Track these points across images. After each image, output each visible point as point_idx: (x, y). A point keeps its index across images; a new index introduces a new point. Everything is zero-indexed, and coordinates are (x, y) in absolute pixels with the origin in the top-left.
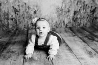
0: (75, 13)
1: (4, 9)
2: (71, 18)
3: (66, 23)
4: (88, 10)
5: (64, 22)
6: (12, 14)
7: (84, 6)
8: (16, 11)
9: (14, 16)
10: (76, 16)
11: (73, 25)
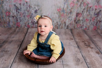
0: (78, 14)
1: (6, 6)
2: (73, 19)
3: (67, 24)
4: (92, 13)
5: (65, 23)
6: (13, 12)
7: (88, 8)
8: (17, 9)
9: (15, 14)
10: (78, 17)
11: (74, 27)
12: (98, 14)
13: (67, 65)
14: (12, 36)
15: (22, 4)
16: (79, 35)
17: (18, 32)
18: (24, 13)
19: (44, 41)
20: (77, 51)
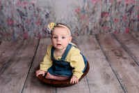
0: (103, 14)
1: (7, 13)
2: (98, 22)
3: (90, 29)
4: (123, 10)
5: (87, 27)
6: (18, 19)
7: (116, 4)
8: (22, 15)
9: (20, 22)
10: (104, 18)
11: (100, 31)
12: (130, 11)
13: (94, 85)
14: (20, 52)
15: (27, 7)
16: (108, 42)
17: (26, 45)
18: (32, 19)
19: (60, 58)
20: (105, 65)
